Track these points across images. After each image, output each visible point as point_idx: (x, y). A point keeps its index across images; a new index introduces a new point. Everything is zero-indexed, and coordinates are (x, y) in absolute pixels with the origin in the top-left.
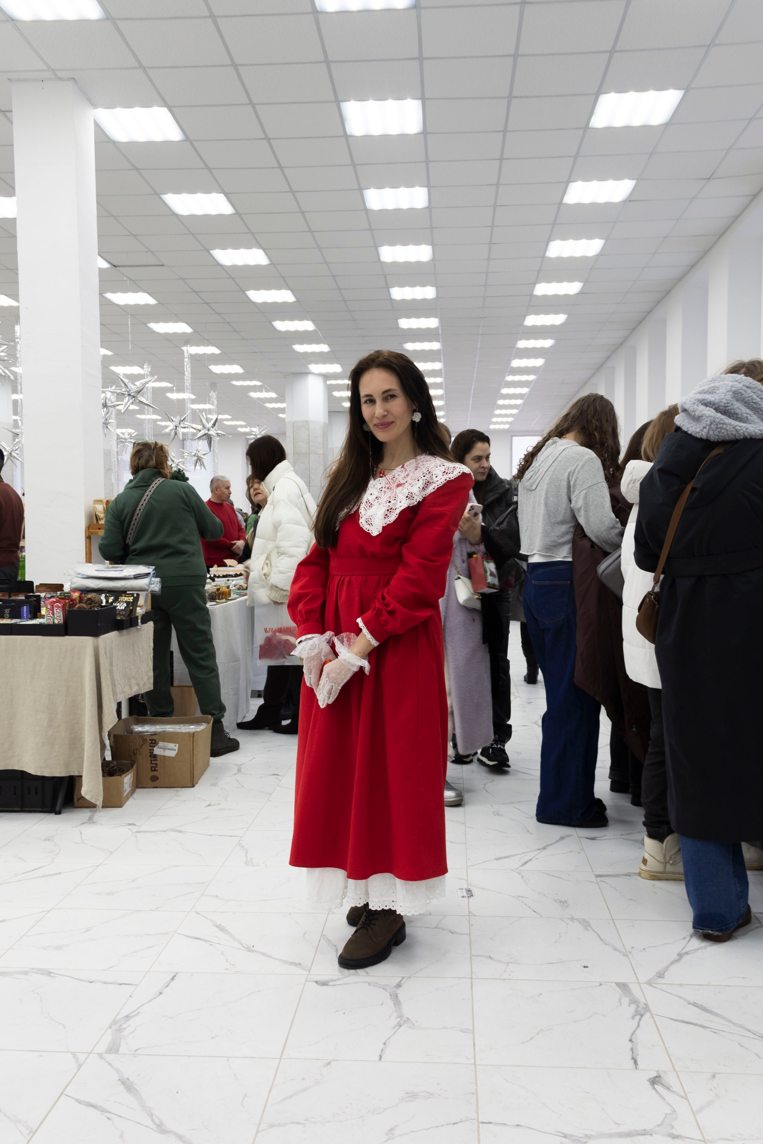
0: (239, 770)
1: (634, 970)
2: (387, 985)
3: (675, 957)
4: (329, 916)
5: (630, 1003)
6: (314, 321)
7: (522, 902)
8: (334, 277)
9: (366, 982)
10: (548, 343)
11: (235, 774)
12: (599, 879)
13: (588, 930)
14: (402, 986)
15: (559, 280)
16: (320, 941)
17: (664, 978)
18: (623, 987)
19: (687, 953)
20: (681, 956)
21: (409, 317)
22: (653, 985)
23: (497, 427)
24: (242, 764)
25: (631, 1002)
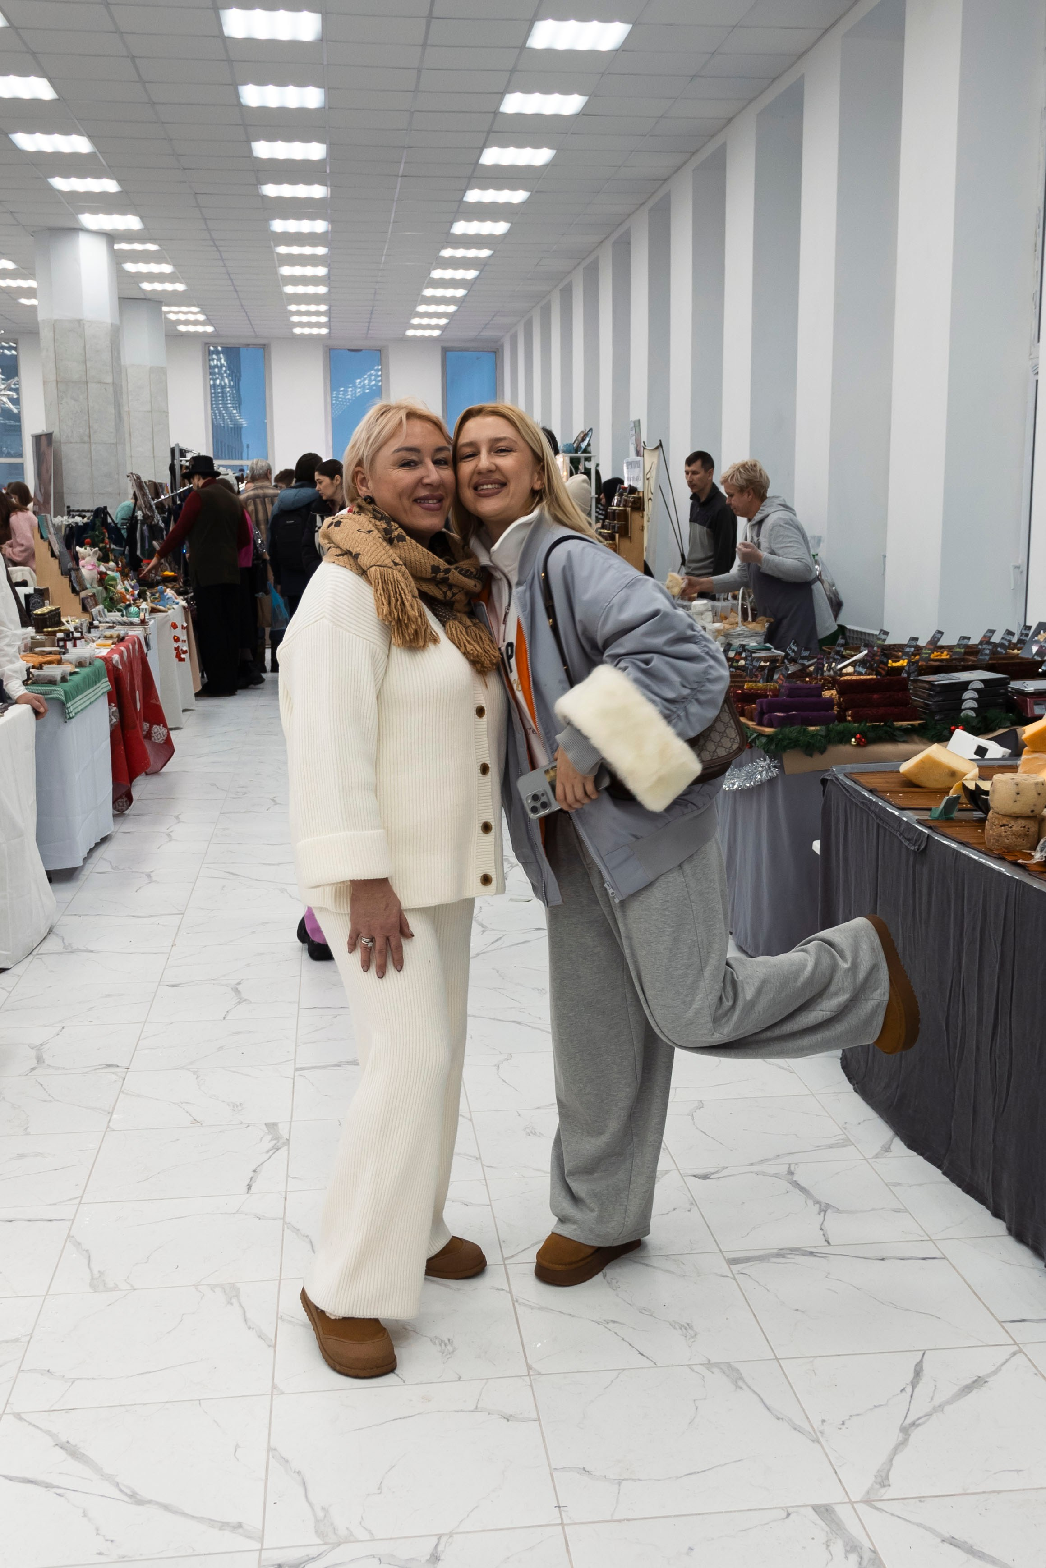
0: (40, 1060)
1: (836, 1473)
2: (413, 1559)
3: (896, 1436)
4: (274, 1402)
5: (847, 1551)
6: (90, 137)
7: (616, 1333)
8: (133, 58)
9: (374, 1556)
10: (518, 196)
11: (33, 1069)
12: (736, 1268)
13: (741, 1388)
14: (442, 1558)
15: (547, 90)
16: (267, 1463)
17: (889, 1485)
18: (825, 1511)
19: (913, 1424)
20: (906, 1430)
21: (271, 138)
22: (878, 1504)
23: (419, 333)
24: (41, 1045)
25: (848, 1548)
